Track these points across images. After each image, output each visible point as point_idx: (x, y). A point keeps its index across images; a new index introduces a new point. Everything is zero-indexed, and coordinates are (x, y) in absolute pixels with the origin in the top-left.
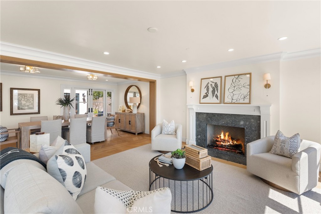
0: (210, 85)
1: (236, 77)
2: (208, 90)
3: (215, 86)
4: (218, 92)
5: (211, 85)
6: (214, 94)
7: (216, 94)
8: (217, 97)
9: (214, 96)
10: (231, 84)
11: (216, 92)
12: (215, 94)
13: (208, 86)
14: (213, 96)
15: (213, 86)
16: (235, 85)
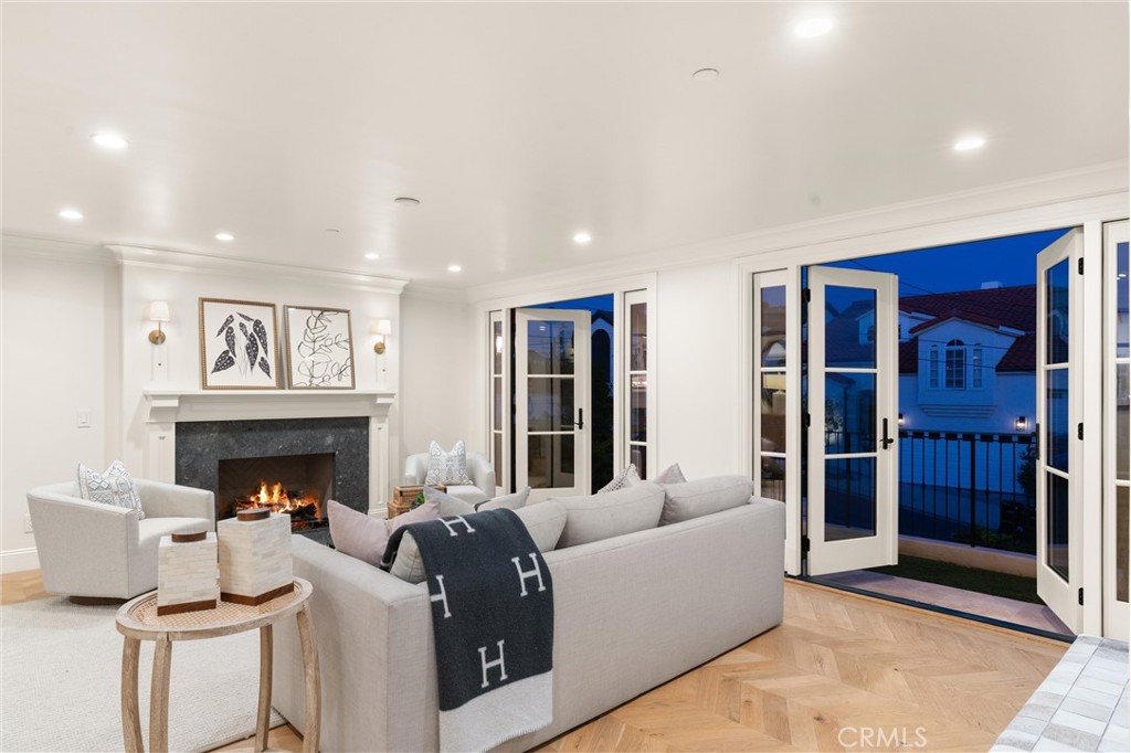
0: (235, 325)
1: (317, 313)
2: (230, 340)
3: (255, 330)
4: (266, 352)
5: (242, 325)
6: (255, 357)
7: (262, 359)
8: (265, 366)
9: (257, 364)
10: (306, 333)
11: (261, 353)
12: (259, 359)
13: (230, 328)
14: (252, 364)
15: (250, 330)
16: (316, 336)
